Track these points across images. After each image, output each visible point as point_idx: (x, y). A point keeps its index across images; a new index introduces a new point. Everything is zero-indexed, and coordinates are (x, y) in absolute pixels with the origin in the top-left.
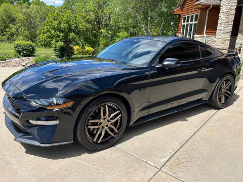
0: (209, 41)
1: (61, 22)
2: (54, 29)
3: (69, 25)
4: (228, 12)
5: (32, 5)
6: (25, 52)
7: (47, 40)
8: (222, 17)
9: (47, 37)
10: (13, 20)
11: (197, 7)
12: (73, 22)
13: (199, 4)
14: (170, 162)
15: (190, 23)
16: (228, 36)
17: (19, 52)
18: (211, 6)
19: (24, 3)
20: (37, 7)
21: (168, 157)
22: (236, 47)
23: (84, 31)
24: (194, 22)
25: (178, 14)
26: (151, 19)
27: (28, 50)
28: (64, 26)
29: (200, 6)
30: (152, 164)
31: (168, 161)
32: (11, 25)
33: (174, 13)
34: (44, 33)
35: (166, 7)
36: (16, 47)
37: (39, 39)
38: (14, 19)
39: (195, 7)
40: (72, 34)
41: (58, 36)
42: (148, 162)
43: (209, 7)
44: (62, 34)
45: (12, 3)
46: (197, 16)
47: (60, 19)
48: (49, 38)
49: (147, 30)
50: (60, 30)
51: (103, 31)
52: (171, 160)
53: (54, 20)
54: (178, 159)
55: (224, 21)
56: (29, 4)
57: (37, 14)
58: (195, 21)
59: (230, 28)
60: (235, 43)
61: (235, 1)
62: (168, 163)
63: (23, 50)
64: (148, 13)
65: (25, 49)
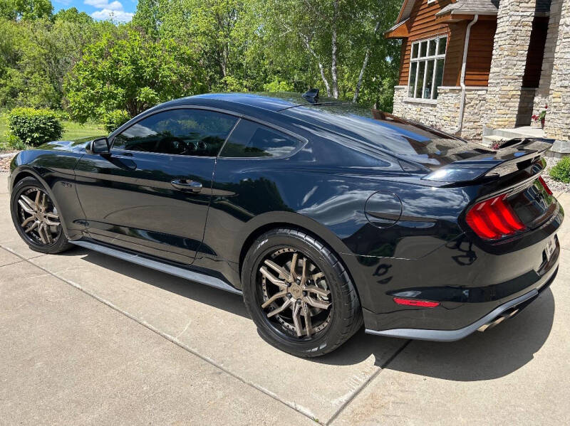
0: (471, 99)
1: (117, 62)
2: (102, 77)
3: (138, 69)
4: (514, 31)
5: (58, 22)
6: (36, 135)
7: (85, 105)
8: (500, 43)
9: (84, 98)
10: (14, 59)
11: (443, 19)
12: (146, 60)
13: (448, 13)
14: (353, 404)
15: (428, 57)
16: (515, 88)
17: (23, 136)
18: (476, 18)
19: (40, 16)
20: (72, 25)
21: (351, 394)
22: (535, 113)
23: (172, 83)
24: (437, 56)
25: (400, 38)
26: (337, 52)
27: (44, 131)
28: (125, 70)
29: (450, 19)
30: (307, 411)
31: (348, 402)
32: (10, 71)
33: (391, 35)
34: (78, 90)
35: (374, 22)
36: (15, 123)
37: (68, 102)
38: (16, 55)
39: (440, 20)
40: (146, 90)
41: (113, 96)
42: (299, 407)
43: (471, 21)
44: (120, 91)
45: (11, 18)
46: (443, 41)
47: (115, 56)
48: (91, 100)
49: (329, 77)
50: (116, 81)
51: (229, 79)
52: (356, 400)
53: (101, 56)
54: (373, 396)
55: (506, 53)
56: (53, 20)
57: (71, 43)
58: (440, 53)
59: (520, 70)
60: (533, 103)
61: (530, 5)
62: (347, 409)
63: (32, 131)
64: (330, 36)
65: (38, 129)
